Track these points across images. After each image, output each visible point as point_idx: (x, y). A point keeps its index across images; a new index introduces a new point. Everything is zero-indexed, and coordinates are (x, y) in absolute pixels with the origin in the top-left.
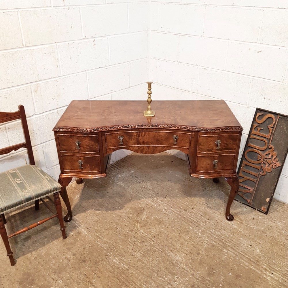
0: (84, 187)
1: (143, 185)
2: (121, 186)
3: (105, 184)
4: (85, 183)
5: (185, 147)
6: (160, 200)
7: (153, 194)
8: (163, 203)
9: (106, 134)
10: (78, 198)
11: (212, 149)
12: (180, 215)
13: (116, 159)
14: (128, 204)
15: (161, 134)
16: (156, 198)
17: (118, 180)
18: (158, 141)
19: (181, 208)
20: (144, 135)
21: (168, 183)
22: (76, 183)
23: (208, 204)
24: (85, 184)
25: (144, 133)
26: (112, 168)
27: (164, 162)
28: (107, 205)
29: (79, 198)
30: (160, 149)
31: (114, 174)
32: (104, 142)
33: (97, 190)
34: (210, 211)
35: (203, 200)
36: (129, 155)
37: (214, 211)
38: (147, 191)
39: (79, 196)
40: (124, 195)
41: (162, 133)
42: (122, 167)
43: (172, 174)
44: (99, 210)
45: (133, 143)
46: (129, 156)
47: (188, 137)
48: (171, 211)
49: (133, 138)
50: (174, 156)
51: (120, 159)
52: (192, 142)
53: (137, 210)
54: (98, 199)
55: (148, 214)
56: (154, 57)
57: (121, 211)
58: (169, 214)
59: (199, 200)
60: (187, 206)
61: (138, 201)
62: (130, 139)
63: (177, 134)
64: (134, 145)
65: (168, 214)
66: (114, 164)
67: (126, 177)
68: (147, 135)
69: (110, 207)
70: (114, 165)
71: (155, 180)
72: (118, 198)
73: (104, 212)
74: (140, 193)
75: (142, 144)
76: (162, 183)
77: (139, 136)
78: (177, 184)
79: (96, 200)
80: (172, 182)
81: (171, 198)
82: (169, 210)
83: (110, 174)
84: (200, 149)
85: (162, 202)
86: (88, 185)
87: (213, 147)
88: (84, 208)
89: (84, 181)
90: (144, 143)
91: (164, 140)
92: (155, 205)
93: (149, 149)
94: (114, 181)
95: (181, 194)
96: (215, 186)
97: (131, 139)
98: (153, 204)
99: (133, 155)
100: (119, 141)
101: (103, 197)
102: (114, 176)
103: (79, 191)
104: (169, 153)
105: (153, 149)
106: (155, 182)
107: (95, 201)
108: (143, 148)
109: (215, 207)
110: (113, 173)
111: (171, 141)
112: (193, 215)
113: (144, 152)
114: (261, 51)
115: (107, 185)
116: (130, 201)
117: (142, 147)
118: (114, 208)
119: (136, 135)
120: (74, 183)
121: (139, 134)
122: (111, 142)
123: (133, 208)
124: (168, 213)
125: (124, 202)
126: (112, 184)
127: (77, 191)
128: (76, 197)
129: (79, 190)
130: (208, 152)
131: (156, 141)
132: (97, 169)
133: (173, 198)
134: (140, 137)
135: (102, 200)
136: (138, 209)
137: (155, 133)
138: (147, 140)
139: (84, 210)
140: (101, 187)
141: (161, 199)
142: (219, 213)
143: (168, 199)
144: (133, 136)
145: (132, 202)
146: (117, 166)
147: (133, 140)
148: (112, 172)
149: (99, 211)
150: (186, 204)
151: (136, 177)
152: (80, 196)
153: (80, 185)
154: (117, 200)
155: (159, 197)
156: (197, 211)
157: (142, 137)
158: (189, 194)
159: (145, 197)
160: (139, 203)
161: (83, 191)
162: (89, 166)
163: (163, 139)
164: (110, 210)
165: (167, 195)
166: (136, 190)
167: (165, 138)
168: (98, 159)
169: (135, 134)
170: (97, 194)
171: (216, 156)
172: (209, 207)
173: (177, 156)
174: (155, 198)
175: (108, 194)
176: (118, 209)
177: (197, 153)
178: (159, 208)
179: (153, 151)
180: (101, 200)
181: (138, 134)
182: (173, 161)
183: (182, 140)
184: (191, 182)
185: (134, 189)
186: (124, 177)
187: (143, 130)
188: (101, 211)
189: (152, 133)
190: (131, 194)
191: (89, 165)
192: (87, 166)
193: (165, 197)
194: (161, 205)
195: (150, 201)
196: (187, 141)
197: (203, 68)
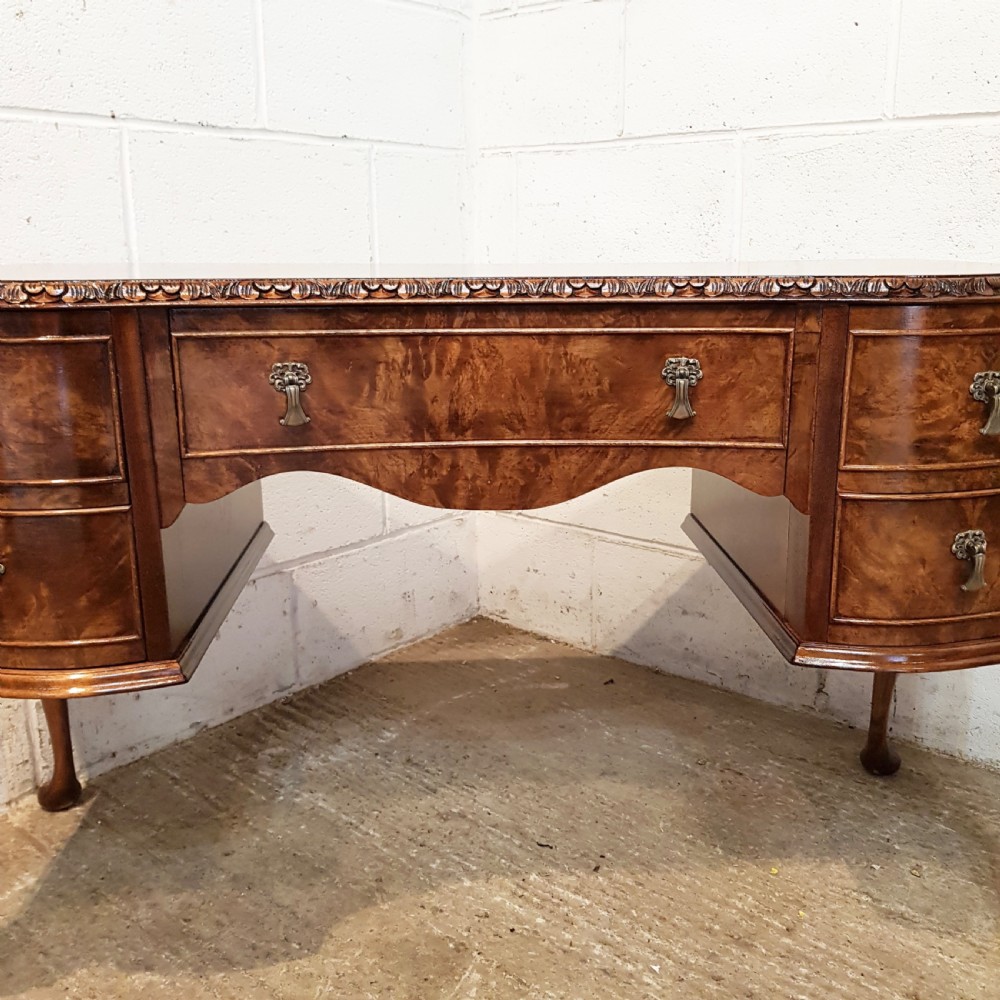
0: (85, 825)
1: (453, 800)
2: (315, 812)
3: (220, 804)
4: (95, 804)
5: (747, 444)
6: (568, 887)
7: (516, 852)
8: (588, 902)
9: (178, 338)
10: (26, 890)
11: (950, 440)
12: (718, 979)
13: (297, 672)
14: (351, 918)
15: (578, 349)
16: (539, 874)
17: (302, 781)
18: (561, 412)
19: (710, 931)
20: (462, 363)
21: (602, 785)
22: (37, 806)
23: (877, 895)
24: (92, 812)
25: (455, 348)
26: (274, 721)
27: (563, 686)
28: (207, 931)
29: (32, 891)
30: (574, 468)
31: (281, 749)
32: (162, 399)
33: (159, 842)
34: (912, 943)
35: (838, 873)
36: (374, 659)
37: (933, 938)
38: (482, 838)
39: (31, 881)
40: (334, 862)
41: (583, 344)
42: (331, 717)
43: (618, 741)
44: (149, 968)
45: (381, 427)
46: (372, 664)
47: (771, 357)
48: (647, 953)
49: (381, 384)
50: (613, 658)
51: (321, 680)
52: (800, 397)
53: (414, 957)
54: (159, 896)
55: (493, 984)
56: (496, 148)
57: (303, 965)
58: (641, 972)
59: (814, 876)
60: (752, 917)
61: (425, 898)
62: (359, 396)
63: (691, 345)
64: (390, 434)
65: (631, 975)
66: (289, 702)
67: (350, 765)
68: (478, 361)
69: (226, 947)
70: (288, 708)
71: (525, 772)
72: (289, 883)
73: (185, 980)
74: (432, 848)
75: (443, 436)
76: (564, 790)
77: (421, 374)
78: (657, 791)
79: (142, 903)
80: (623, 782)
81: (638, 868)
82: (633, 950)
83: (255, 755)
84: (863, 443)
85: (580, 898)
86: (109, 814)
87: (957, 425)
88: (45, 954)
89: (91, 795)
90: (457, 425)
91: (603, 397)
92: (540, 920)
93: (492, 469)
94: (272, 789)
95: (693, 843)
96: (887, 792)
97: (367, 388)
98: (521, 911)
99: (394, 659)
100: (280, 401)
101: (192, 881)
102: (279, 762)
103: (41, 848)
104: (584, 647)
105: (524, 472)
106: (526, 784)
107: (136, 908)
108: (454, 466)
109: (929, 913)
110: (274, 746)
111: (653, 401)
112: (804, 971)
113: (462, 493)
115: (227, 809)
116: (368, 899)
117: (447, 460)
118: (254, 947)
119: (400, 358)
120: (22, 804)
121: (426, 356)
122: (217, 409)
123: (388, 944)
124: (630, 967)
125: (330, 910)
126: (264, 803)
127: (29, 848)
128: (12, 886)
129: (44, 843)
130: (922, 467)
131: (542, 407)
132: (108, 619)
133: (648, 866)
134: (433, 376)
135: (183, 897)
136: (423, 951)
137: (537, 346)
138: (480, 405)
139: (46, 972)
140: (189, 826)
141: (573, 878)
142: (970, 951)
143: (616, 875)
144: (382, 367)
145: (386, 907)
146: (306, 710)
147: (378, 401)
148: (271, 739)
149: (148, 977)
150: (740, 905)
151: (409, 760)
152: (38, 882)
153: (62, 815)
154: (285, 894)
155: (556, 866)
156: (822, 945)
157: (446, 378)
158: (745, 845)
159: (467, 870)
160: (427, 912)
161: (65, 852)
162: (45, 592)
163: (593, 390)
164: (228, 963)
165: (608, 855)
166: (409, 833)
167: (606, 382)
168: (117, 537)
169: (396, 352)
170: (155, 861)
171: (975, 499)
172: (889, 915)
173: (632, 659)
174: (533, 877)
175: (225, 862)
176: (286, 954)
177: (842, 479)
178: (568, 936)
179: (524, 489)
180: (171, 903)
181: (416, 358)
182: (612, 681)
183: (731, 386)
184: (741, 779)
185: (400, 827)
186: (336, 764)
187: (451, 327)
188: (165, 970)
189: (515, 342)
190: (379, 859)
191: (51, 585)
192: (34, 600)
193: (594, 866)
194: (579, 919)
195: (499, 895)
196: (762, 390)
197: (761, 138)
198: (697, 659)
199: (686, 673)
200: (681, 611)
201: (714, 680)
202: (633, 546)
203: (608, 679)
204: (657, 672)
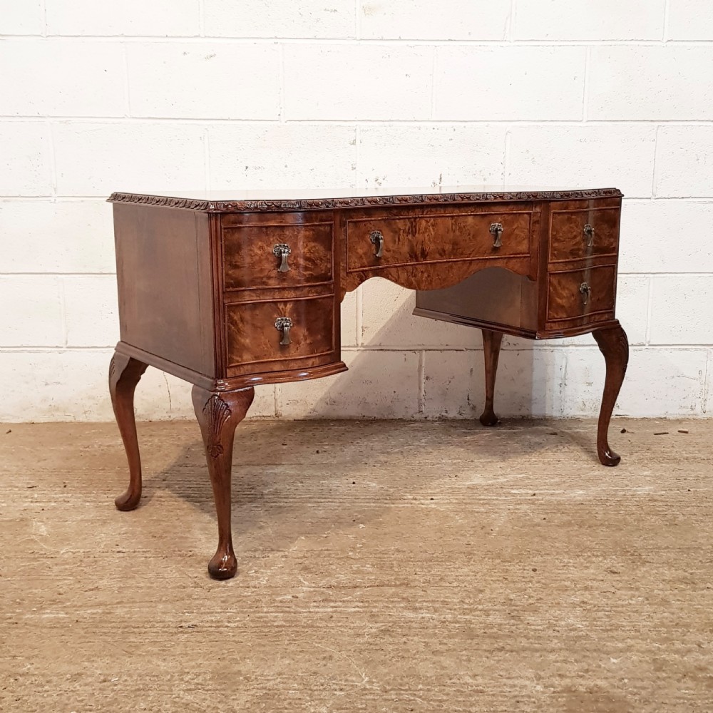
7: (19, 492)
8: (70, 495)
16: (38, 494)
21: (42, 464)
78: (73, 460)
81: (84, 482)
85: (65, 495)
92: (53, 504)
98: (41, 505)
112: (176, 486)
114: (213, 54)
141: (56, 491)
143: (76, 486)
155: (44, 490)
165: (67, 482)
174: (36, 496)
178: (71, 504)
182: (10, 431)
194: (71, 499)
197: (61, 122)
198: (58, 410)
199: (52, 419)
200: (44, 384)
201: (68, 419)
202: (8, 352)
203: (7, 431)
204: (33, 423)
